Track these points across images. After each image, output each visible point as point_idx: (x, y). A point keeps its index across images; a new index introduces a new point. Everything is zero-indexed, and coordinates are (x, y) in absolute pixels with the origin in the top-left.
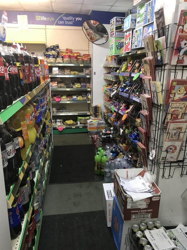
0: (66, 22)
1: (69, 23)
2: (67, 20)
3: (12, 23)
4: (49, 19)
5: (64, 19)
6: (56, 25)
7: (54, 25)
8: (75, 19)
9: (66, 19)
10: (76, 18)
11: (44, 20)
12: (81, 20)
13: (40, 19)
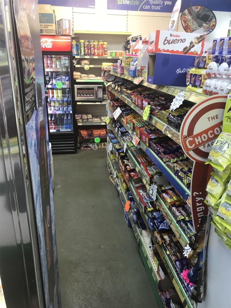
0: (153, 7)
1: (156, 8)
2: (154, 5)
3: (88, 7)
4: (133, 2)
5: (151, 2)
6: (140, 10)
7: (137, 11)
8: (164, 3)
9: (154, 2)
10: (165, 1)
11: (126, 4)
12: (171, 4)
13: (122, 3)
